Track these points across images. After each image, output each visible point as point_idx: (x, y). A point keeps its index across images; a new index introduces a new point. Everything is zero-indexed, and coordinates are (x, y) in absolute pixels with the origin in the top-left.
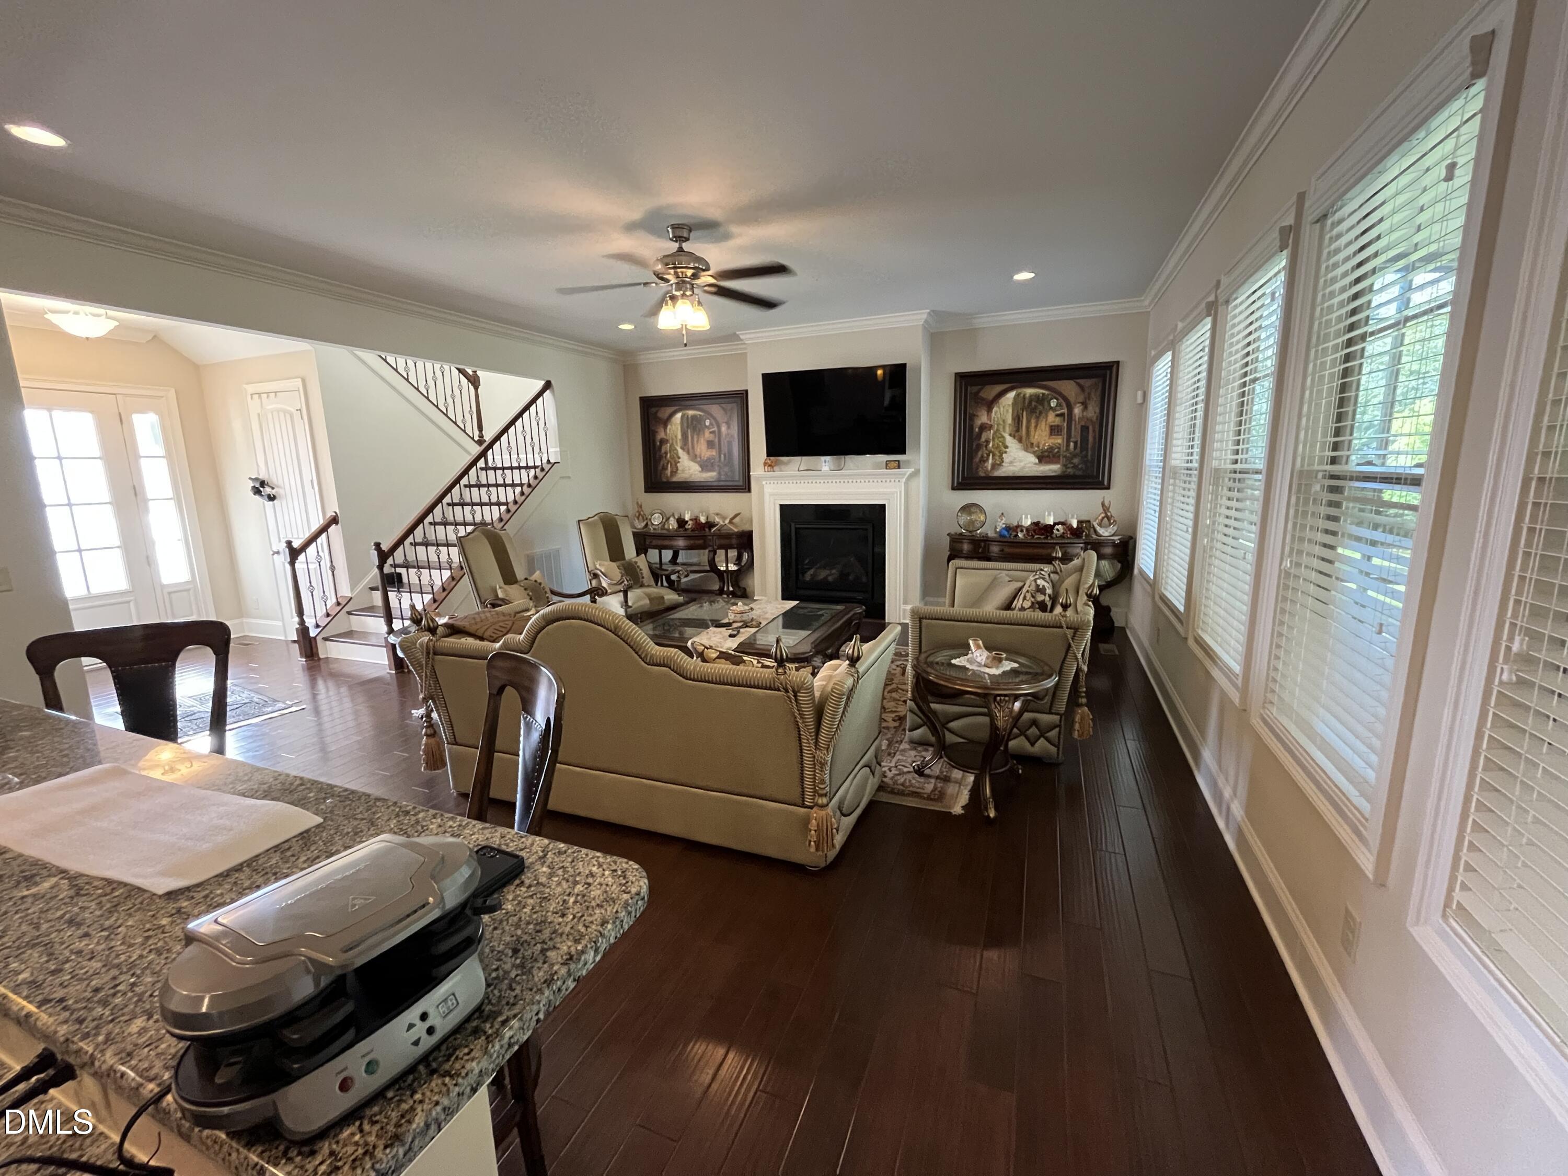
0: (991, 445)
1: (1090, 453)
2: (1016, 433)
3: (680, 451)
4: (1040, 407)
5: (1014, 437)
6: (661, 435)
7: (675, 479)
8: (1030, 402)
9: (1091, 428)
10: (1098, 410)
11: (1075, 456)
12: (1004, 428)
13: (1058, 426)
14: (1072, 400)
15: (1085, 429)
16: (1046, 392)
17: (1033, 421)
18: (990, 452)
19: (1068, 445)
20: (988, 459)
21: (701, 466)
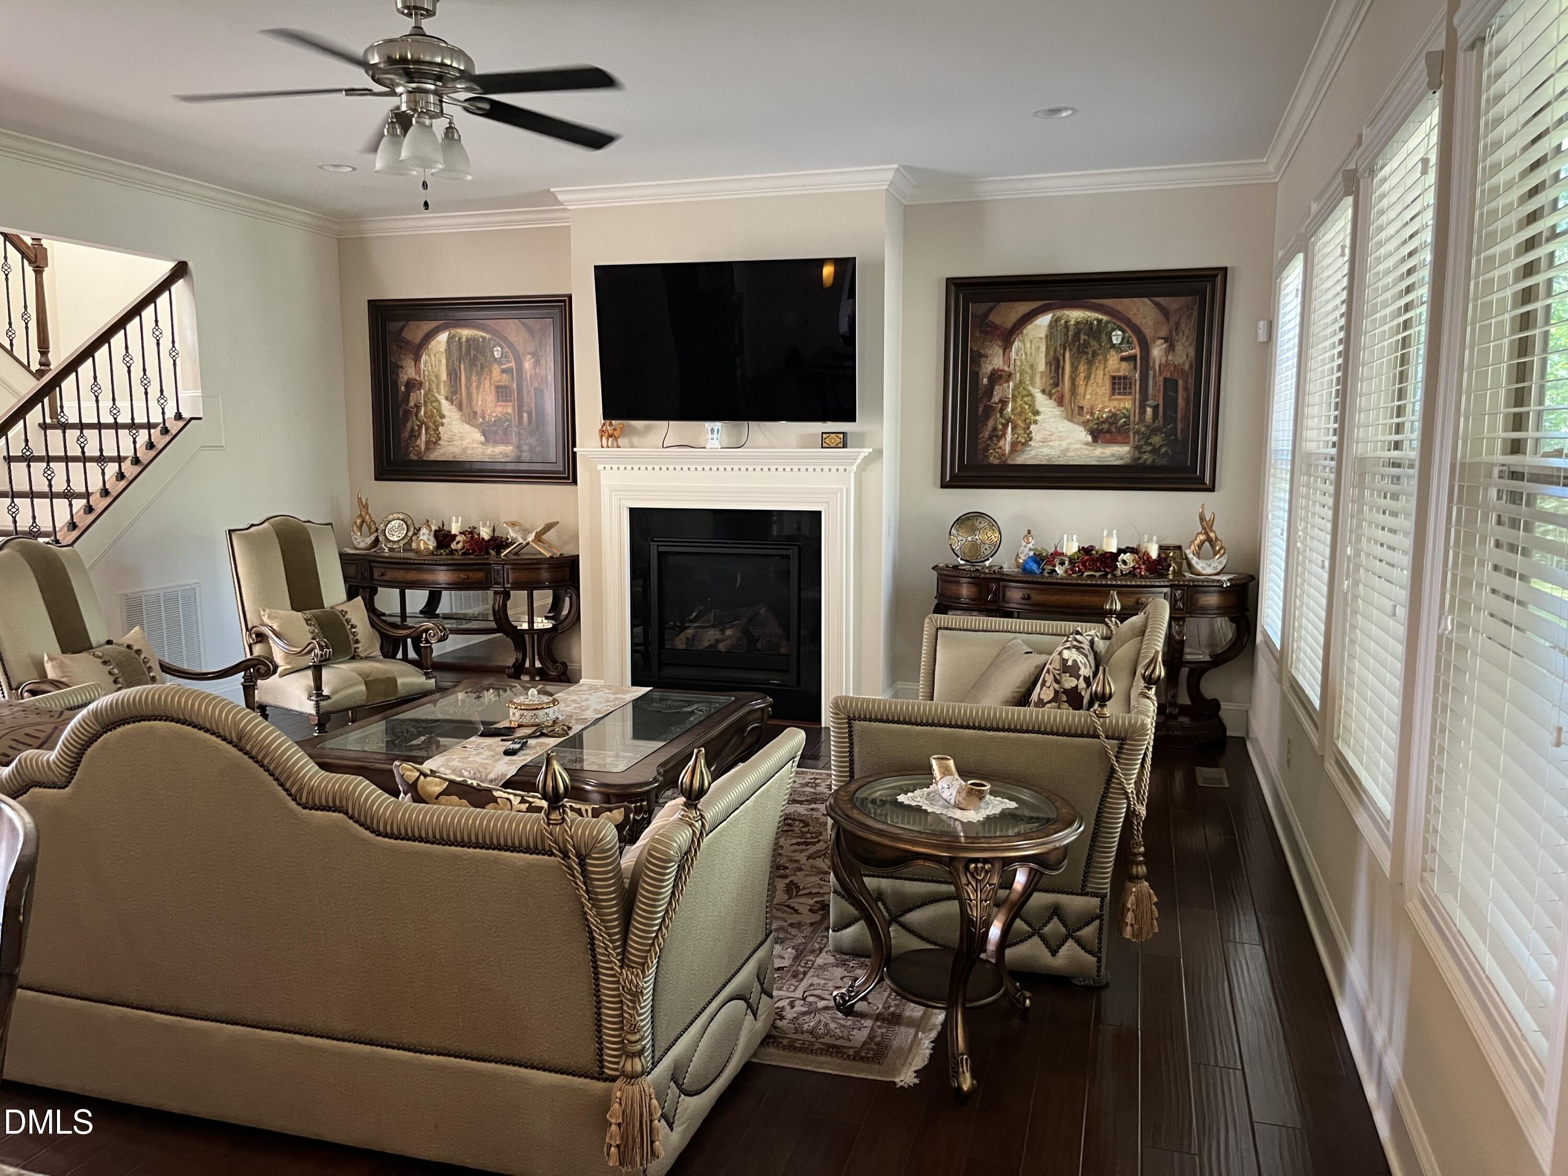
0: (1009, 409)
1: (1180, 427)
2: (1054, 389)
3: (445, 404)
4: (1094, 343)
5: (1050, 395)
6: (409, 372)
7: (433, 456)
8: (1077, 335)
9: (1180, 382)
10: (1192, 353)
11: (1154, 431)
12: (1032, 379)
13: (1125, 378)
14: (1148, 332)
15: (1170, 385)
16: (1105, 318)
17: (1082, 368)
18: (1009, 420)
19: (1143, 412)
20: (1004, 434)
21: (484, 433)
